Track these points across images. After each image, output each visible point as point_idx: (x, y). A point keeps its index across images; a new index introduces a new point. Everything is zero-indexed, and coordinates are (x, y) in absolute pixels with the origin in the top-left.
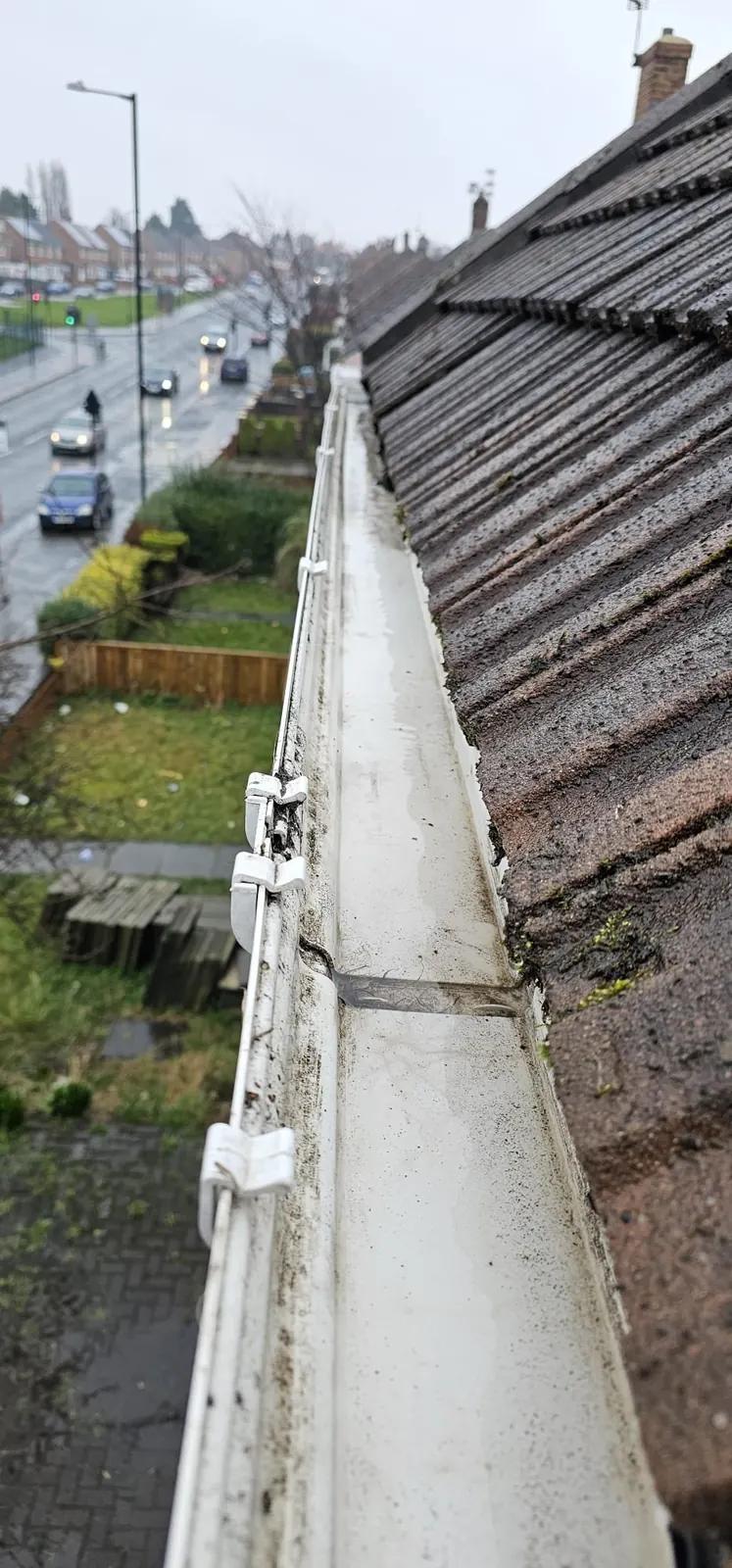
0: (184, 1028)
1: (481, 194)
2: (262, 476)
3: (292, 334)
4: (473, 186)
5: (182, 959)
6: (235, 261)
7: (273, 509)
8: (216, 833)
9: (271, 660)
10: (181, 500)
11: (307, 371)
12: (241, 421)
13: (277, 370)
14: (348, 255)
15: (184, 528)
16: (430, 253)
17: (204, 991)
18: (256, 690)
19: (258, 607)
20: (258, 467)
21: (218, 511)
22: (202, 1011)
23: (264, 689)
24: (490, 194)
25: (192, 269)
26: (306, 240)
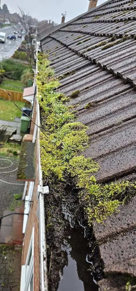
0: (4, 145)
1: (64, 16)
2: (19, 62)
3: (26, 36)
4: (62, 14)
5: (4, 134)
6: (16, 19)
7: (21, 68)
8: (9, 119)
9: (20, 93)
10: (4, 64)
11: (29, 44)
12: (15, 51)
13: (23, 43)
14: (38, 22)
15: (4, 69)
16: (54, 25)
17: (7, 140)
18: (17, 99)
19: (17, 86)
20: (19, 60)
21: (11, 67)
22: (7, 142)
23: (18, 98)
24: (65, 16)
25: (7, 19)
26: (30, 17)
